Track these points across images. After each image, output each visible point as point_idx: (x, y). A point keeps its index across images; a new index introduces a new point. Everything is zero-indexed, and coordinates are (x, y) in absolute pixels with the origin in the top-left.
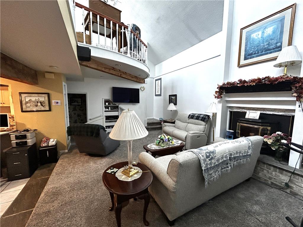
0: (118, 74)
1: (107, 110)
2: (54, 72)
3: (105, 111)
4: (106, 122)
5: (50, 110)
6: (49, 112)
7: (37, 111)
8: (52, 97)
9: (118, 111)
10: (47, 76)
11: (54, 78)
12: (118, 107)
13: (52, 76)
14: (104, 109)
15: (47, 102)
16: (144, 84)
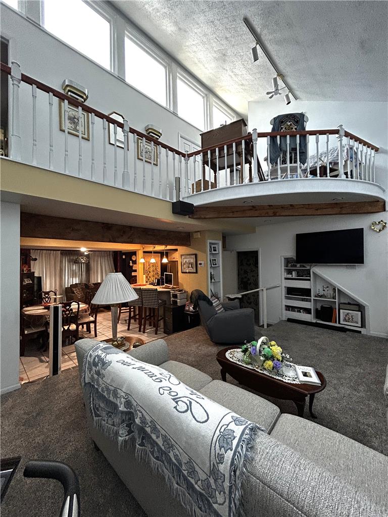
0: (268, 213)
1: (290, 276)
2: (199, 230)
3: (286, 279)
4: (287, 298)
5: (196, 272)
6: (196, 274)
7: (189, 273)
8: (199, 258)
9: (309, 280)
10: (195, 236)
11: (199, 237)
12: (309, 271)
13: (199, 235)
14: (285, 275)
15: (194, 263)
16: (384, 212)
